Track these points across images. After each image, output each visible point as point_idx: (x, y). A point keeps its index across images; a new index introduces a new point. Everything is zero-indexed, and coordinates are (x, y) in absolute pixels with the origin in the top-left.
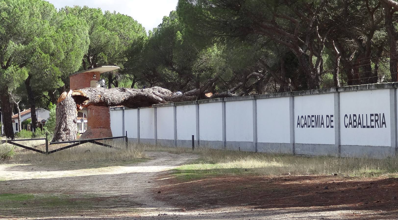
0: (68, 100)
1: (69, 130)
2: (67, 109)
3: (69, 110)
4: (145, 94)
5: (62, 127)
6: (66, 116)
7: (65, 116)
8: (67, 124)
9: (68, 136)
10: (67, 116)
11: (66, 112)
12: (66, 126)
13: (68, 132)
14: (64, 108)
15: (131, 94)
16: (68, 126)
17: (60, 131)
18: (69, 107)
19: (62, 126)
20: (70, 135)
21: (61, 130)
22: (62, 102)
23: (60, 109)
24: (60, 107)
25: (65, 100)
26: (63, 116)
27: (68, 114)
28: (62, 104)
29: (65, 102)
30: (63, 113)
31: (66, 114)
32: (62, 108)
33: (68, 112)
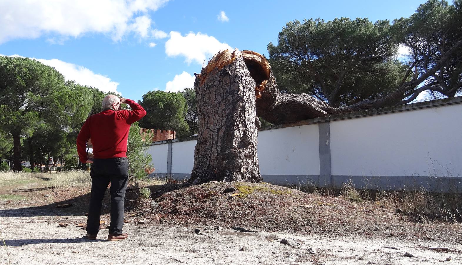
0: (242, 65)
1: (253, 147)
2: (244, 88)
3: (248, 91)
4: (301, 101)
5: (235, 134)
6: (244, 107)
7: (241, 104)
8: (248, 127)
9: (250, 161)
10: (247, 105)
11: (242, 94)
12: (244, 134)
13: (249, 152)
14: (236, 85)
15: (283, 98)
16: (250, 133)
17: (232, 147)
18: (247, 83)
19: (237, 133)
20: (254, 160)
21: (234, 144)
22: (229, 69)
23: (221, 86)
24: (222, 81)
25: (235, 63)
26: (236, 104)
27: (248, 101)
28: (230, 74)
29: (235, 69)
30: (236, 96)
31: (244, 99)
32: (229, 84)
33: (246, 96)
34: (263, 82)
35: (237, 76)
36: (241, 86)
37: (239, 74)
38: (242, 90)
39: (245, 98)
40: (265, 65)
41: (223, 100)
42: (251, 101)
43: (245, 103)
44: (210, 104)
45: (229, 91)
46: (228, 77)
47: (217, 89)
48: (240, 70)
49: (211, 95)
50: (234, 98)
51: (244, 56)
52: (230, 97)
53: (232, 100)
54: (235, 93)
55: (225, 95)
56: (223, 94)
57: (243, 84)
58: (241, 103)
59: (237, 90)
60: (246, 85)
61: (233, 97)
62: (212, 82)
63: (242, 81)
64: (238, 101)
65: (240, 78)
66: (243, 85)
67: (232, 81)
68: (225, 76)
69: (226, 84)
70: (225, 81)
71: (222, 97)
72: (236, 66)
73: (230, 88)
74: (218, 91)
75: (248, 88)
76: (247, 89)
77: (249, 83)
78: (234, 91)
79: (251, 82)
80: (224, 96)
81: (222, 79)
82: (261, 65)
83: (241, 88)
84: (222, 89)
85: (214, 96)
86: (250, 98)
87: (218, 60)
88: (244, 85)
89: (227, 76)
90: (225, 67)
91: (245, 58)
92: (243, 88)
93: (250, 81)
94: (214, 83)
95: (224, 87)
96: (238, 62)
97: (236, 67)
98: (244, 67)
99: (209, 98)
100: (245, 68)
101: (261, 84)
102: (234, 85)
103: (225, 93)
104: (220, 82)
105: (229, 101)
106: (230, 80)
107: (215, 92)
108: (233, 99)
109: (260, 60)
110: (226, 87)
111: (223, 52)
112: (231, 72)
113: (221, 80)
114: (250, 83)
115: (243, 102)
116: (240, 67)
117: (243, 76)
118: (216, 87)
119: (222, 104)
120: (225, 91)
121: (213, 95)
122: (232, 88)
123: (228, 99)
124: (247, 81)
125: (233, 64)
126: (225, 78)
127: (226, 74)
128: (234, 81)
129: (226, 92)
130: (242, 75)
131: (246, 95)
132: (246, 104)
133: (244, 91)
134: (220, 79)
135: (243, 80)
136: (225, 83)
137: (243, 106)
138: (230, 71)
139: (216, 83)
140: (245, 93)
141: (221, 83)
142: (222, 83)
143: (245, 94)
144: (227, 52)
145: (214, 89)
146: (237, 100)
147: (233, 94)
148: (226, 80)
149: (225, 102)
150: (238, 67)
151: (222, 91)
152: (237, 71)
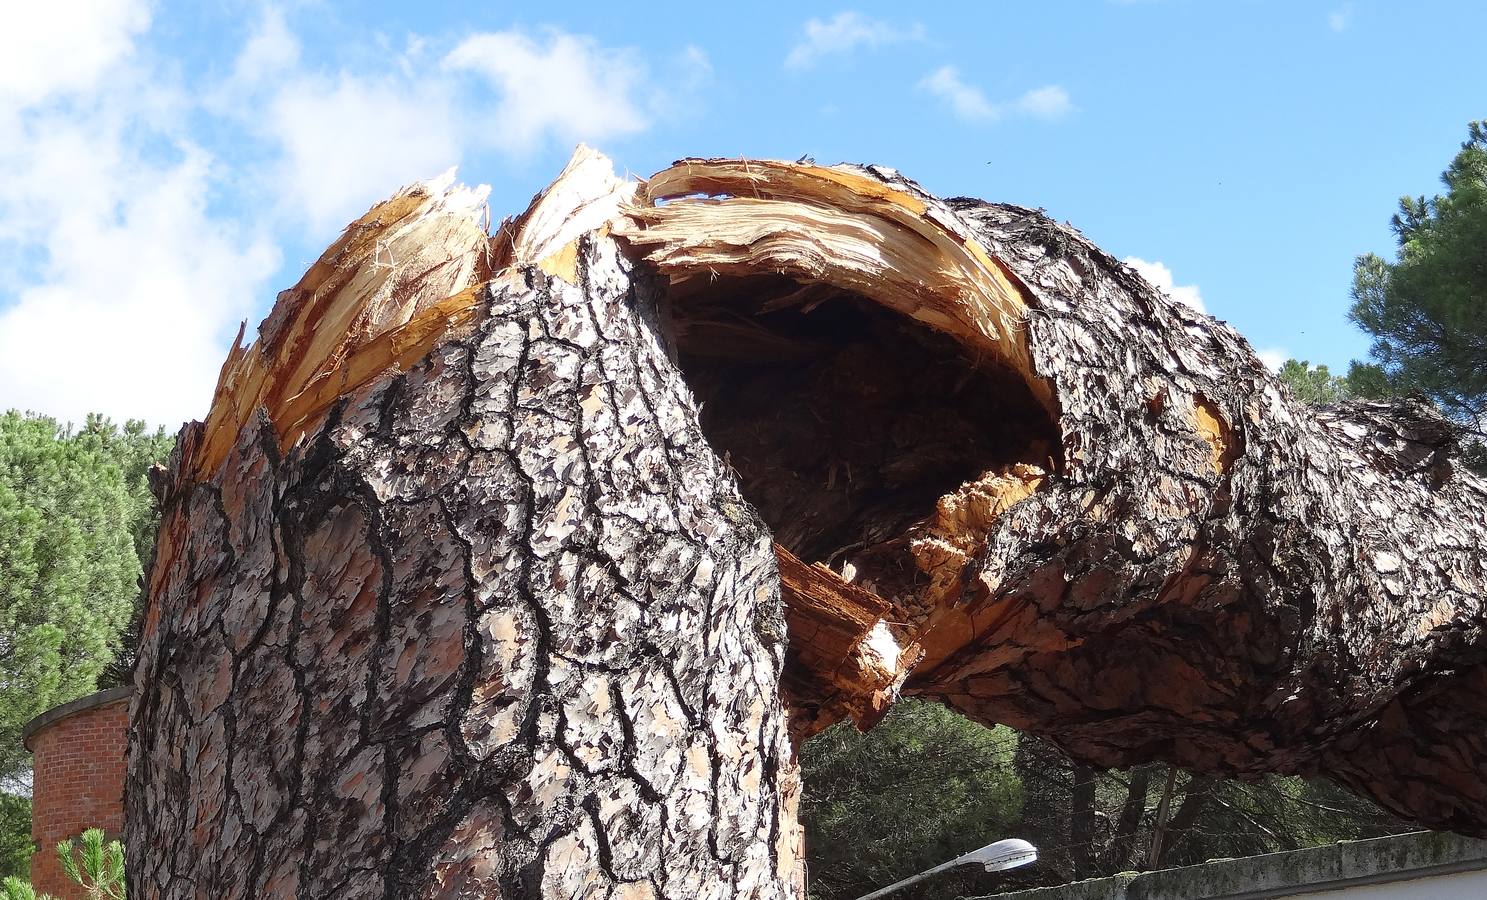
0: (566, 366)
2: (546, 643)
3: (596, 688)
7: (490, 860)
14: (449, 618)
18: (595, 574)
22: (383, 436)
23: (284, 639)
24: (294, 586)
25: (453, 358)
26: (420, 866)
27: (591, 805)
28: (383, 488)
29: (465, 416)
30: (433, 758)
31: (527, 792)
32: (367, 619)
33: (568, 752)
34: (949, 502)
35: (465, 507)
36: (505, 628)
37: (494, 481)
38: (519, 680)
39: (546, 771)
40: (947, 300)
41: (283, 816)
42: (648, 794)
43: (538, 835)
44: (183, 859)
45: (359, 699)
46: (357, 539)
47: (242, 687)
48: (528, 424)
49: (192, 755)
50: (404, 788)
51: (650, 235)
52: (361, 782)
53: (373, 821)
54: (427, 717)
55: (313, 747)
56: (302, 738)
57: (535, 605)
58: (485, 839)
59: (443, 689)
60: (584, 603)
61: (391, 773)
62: (212, 599)
63: (526, 569)
64: (448, 824)
65: (512, 518)
66: (542, 618)
67: (401, 575)
68: (312, 525)
69: (339, 621)
70: (325, 587)
71: (277, 780)
72: (472, 387)
73: (375, 668)
74: (258, 708)
75: (609, 637)
76: (593, 658)
77: (625, 571)
78: (415, 699)
79: (674, 559)
80: (301, 756)
81: (296, 562)
82: (902, 304)
83: (505, 653)
84: (287, 678)
85: (214, 762)
86: (641, 766)
87: (297, 330)
88: (562, 607)
89: (346, 520)
90: (336, 416)
91: (658, 255)
92: (529, 649)
93: (649, 541)
94: (224, 604)
95: (318, 650)
96: (506, 341)
97: (467, 402)
98: (581, 389)
99: (180, 783)
100: (599, 392)
101: (928, 515)
102: (425, 623)
103: (314, 729)
104: (277, 592)
105: (348, 827)
106: (386, 563)
107: (230, 720)
108: (388, 797)
109: (873, 253)
110: (331, 653)
111: (361, 235)
112: (398, 469)
113: (284, 576)
114: (656, 567)
115: (511, 832)
116: (524, 396)
117: (546, 500)
118: (237, 660)
119: (275, 866)
120: (324, 704)
121: (204, 747)
122: (401, 667)
123: (336, 803)
124: (603, 559)
125: (430, 364)
126: (318, 547)
127: (336, 497)
128: (428, 567)
129: (326, 710)
130: (539, 490)
131: (559, 741)
132: (556, 848)
133: (540, 682)
134: (274, 573)
135: (539, 551)
136: (326, 608)
137: (506, 879)
138: (383, 465)
139: (245, 601)
140: (559, 707)
141: (287, 604)
142: (297, 610)
143: (546, 724)
144: (403, 230)
145: (213, 684)
146: (441, 806)
147: (401, 742)
148: (335, 569)
149: (306, 843)
150: (499, 395)
151: (293, 701)
152: (473, 451)
